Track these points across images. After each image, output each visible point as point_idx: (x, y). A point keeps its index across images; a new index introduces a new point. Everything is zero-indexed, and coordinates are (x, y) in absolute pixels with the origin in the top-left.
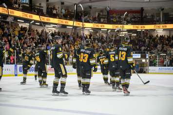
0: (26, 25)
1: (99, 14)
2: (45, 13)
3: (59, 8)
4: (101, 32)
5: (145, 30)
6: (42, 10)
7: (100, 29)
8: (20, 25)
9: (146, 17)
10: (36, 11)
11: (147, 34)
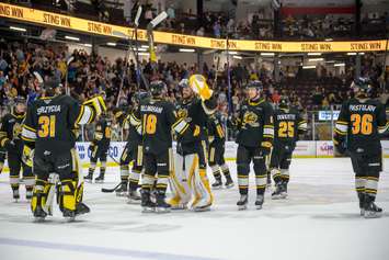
0: (86, 48)
1: (255, 18)
2: (128, 19)
3: (160, 4)
4: (260, 60)
5: (366, 53)
6: (122, 11)
7: (259, 53)
8: (72, 49)
9: (367, 21)
10: (106, 13)
11: (371, 61)
